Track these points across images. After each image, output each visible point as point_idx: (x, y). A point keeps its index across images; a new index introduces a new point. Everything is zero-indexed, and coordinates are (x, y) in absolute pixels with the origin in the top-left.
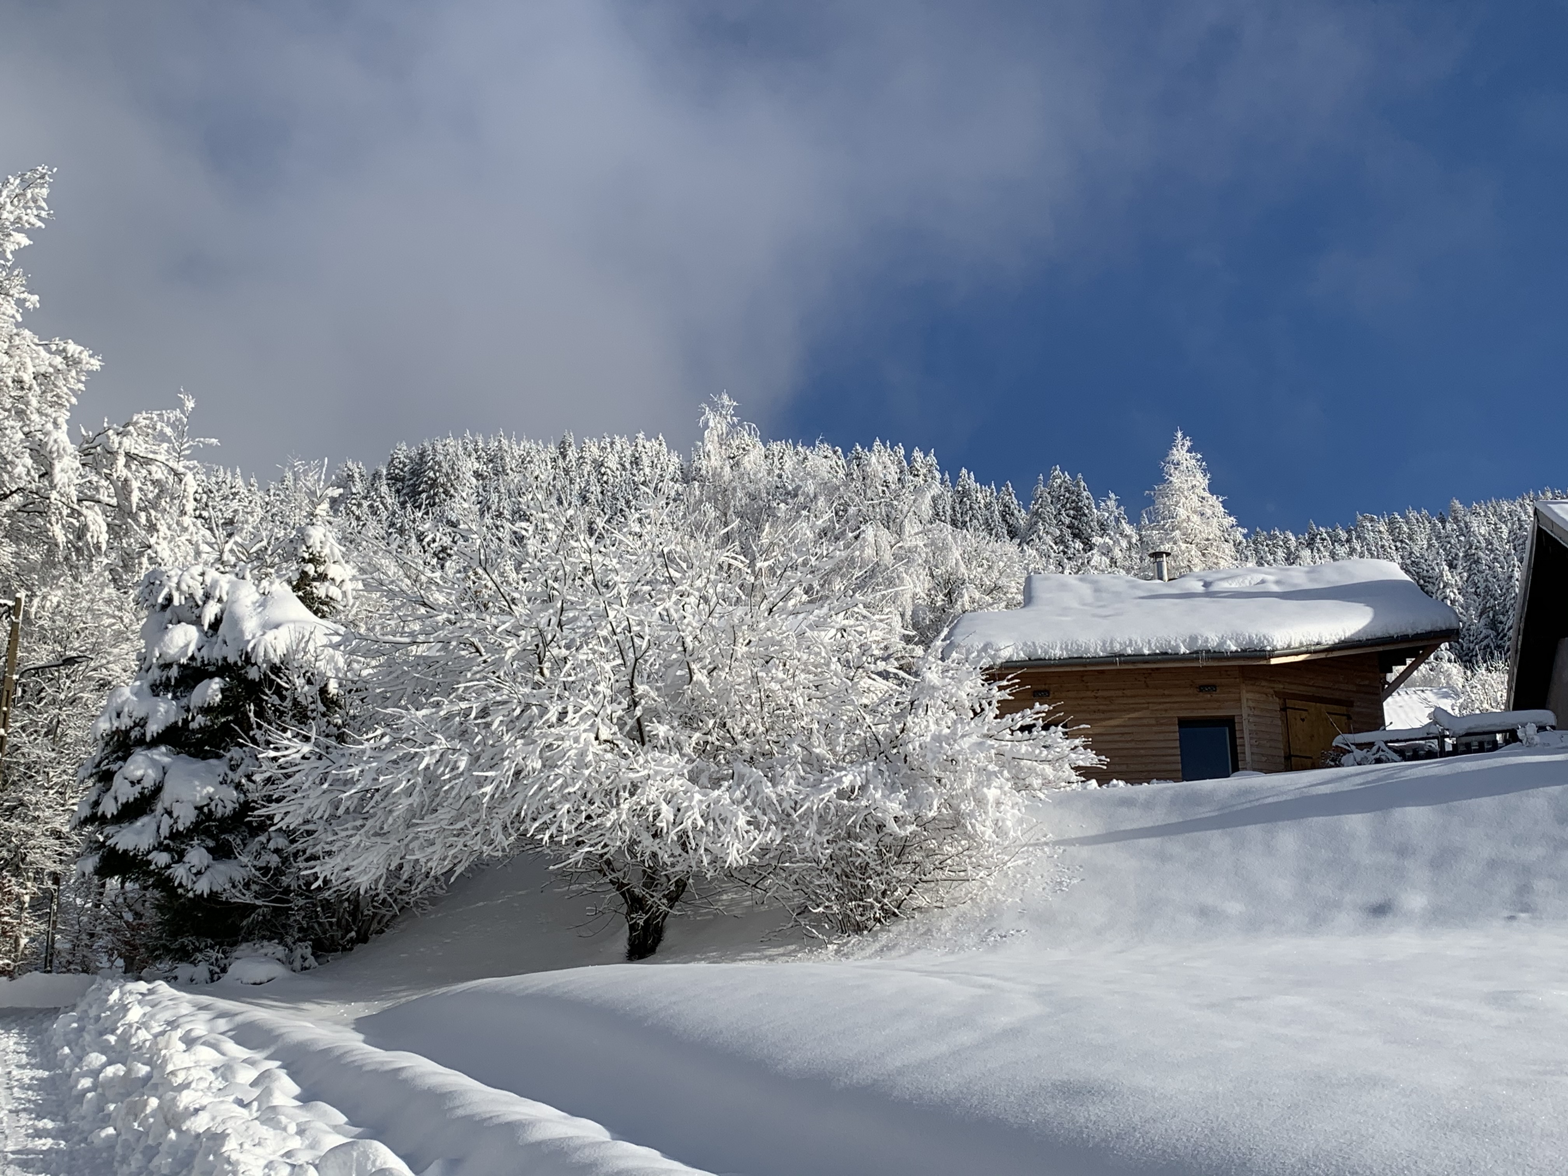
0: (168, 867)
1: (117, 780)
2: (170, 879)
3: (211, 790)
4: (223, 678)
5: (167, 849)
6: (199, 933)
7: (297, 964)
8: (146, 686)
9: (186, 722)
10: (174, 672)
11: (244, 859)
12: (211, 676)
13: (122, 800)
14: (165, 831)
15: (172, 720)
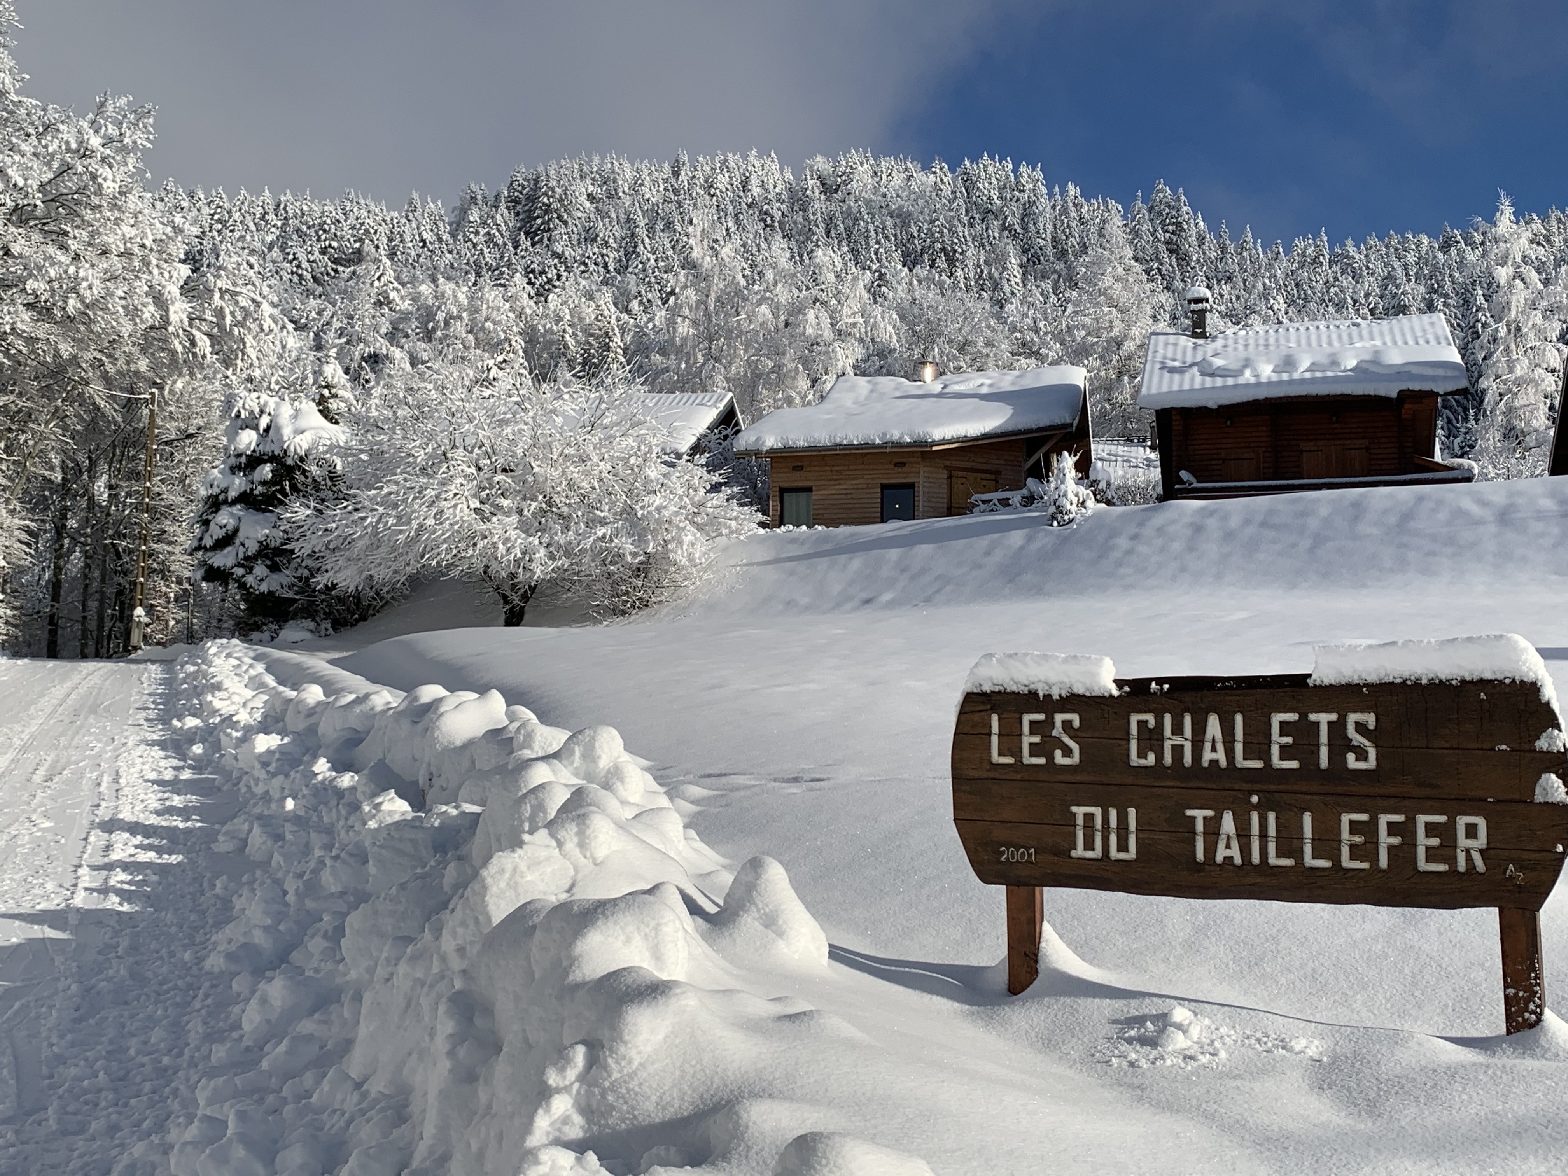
0: (244, 576)
1: (212, 524)
2: (245, 584)
3: (267, 531)
4: (272, 463)
5: (242, 566)
6: (265, 616)
7: (323, 633)
8: (227, 469)
9: (252, 490)
10: (243, 460)
11: (287, 572)
12: (265, 462)
13: (215, 537)
14: (241, 556)
15: (243, 489)
